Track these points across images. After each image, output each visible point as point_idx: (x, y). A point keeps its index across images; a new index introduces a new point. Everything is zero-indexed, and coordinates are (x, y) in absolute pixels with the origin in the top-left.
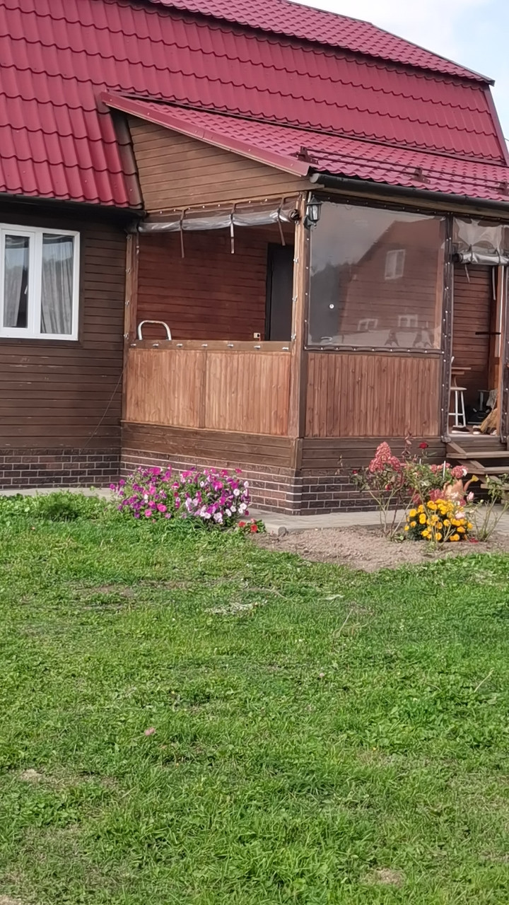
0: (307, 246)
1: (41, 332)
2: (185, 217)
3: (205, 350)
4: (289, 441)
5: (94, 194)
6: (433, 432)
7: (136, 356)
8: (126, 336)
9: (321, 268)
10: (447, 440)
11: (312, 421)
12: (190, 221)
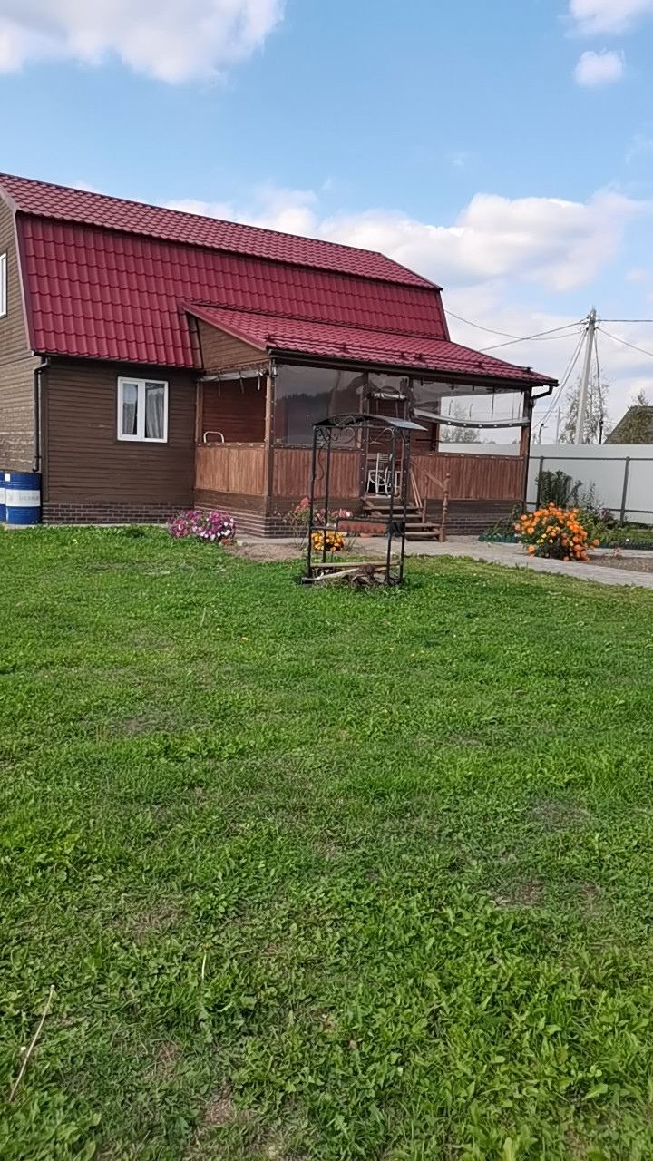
0: (272, 389)
1: (146, 436)
2: (222, 373)
3: (229, 448)
4: (263, 498)
5: (182, 361)
6: (356, 494)
7: (201, 451)
8: (196, 440)
9: (280, 398)
10: (364, 499)
11: (276, 487)
12: (224, 375)
